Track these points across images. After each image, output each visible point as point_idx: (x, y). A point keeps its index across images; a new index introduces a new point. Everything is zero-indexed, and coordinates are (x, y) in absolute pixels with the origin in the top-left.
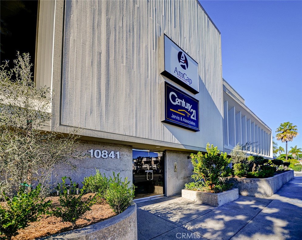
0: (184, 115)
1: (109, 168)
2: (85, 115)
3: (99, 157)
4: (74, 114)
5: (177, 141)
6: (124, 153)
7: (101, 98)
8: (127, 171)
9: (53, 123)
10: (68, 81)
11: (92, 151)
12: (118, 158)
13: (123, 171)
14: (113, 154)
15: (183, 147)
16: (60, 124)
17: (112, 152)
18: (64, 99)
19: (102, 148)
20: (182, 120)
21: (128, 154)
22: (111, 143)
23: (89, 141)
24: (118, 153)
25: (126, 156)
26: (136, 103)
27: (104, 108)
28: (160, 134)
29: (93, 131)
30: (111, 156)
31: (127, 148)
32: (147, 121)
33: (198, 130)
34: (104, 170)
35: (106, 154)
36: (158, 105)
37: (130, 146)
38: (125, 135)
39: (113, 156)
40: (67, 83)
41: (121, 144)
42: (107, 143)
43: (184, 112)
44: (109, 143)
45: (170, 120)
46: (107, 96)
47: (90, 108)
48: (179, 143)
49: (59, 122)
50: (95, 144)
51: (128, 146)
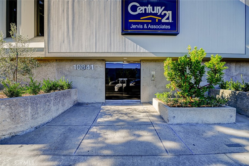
0: (150, 21)
1: (87, 76)
2: (60, 44)
3: (80, 69)
4: (54, 45)
5: (143, 50)
6: (97, 65)
7: (69, 31)
8: (100, 79)
9: (45, 53)
10: (51, 28)
11: (75, 66)
12: (93, 69)
13: (97, 78)
14: (89, 67)
15: (153, 56)
16: (48, 53)
17: (88, 66)
18: (50, 38)
19: (82, 63)
20: (146, 27)
21: (100, 66)
22: (88, 60)
23: (74, 60)
24: (92, 66)
25: (99, 67)
26: (95, 26)
27: (71, 37)
28: (121, 46)
29: (65, 53)
30: (88, 68)
31: (100, 62)
32: (106, 38)
33: (177, 33)
34: (84, 78)
35: (84, 67)
36: (118, 21)
37: (102, 60)
38: (87, 52)
39: (89, 68)
40: (50, 29)
41: (95, 59)
42: (85, 60)
43: (151, 17)
44: (86, 60)
45: (128, 31)
46: (73, 28)
47: (63, 40)
48: (147, 51)
49: (48, 51)
50: (77, 61)
51: (101, 60)
